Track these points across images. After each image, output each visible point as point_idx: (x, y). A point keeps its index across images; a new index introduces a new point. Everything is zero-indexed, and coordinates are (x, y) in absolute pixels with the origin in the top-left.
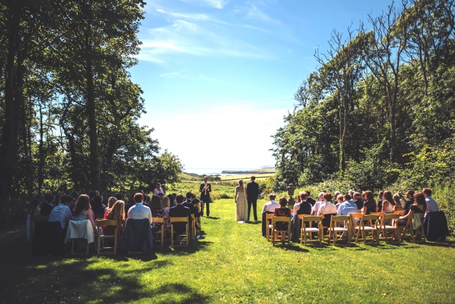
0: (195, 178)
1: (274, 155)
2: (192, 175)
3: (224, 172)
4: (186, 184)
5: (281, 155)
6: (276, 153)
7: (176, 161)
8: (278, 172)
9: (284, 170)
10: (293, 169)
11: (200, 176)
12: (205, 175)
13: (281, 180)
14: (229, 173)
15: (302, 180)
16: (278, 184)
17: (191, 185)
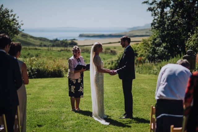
0: (45, 43)
1: (150, 9)
2: (41, 39)
3: (81, 36)
4: (30, 51)
5: (159, 10)
6: (152, 6)
7: (11, 18)
8: (154, 34)
9: (163, 32)
10: (176, 29)
11: (51, 41)
12: (57, 40)
13: (159, 45)
14: (88, 36)
15: (191, 43)
16: (154, 50)
17: (36, 52)
